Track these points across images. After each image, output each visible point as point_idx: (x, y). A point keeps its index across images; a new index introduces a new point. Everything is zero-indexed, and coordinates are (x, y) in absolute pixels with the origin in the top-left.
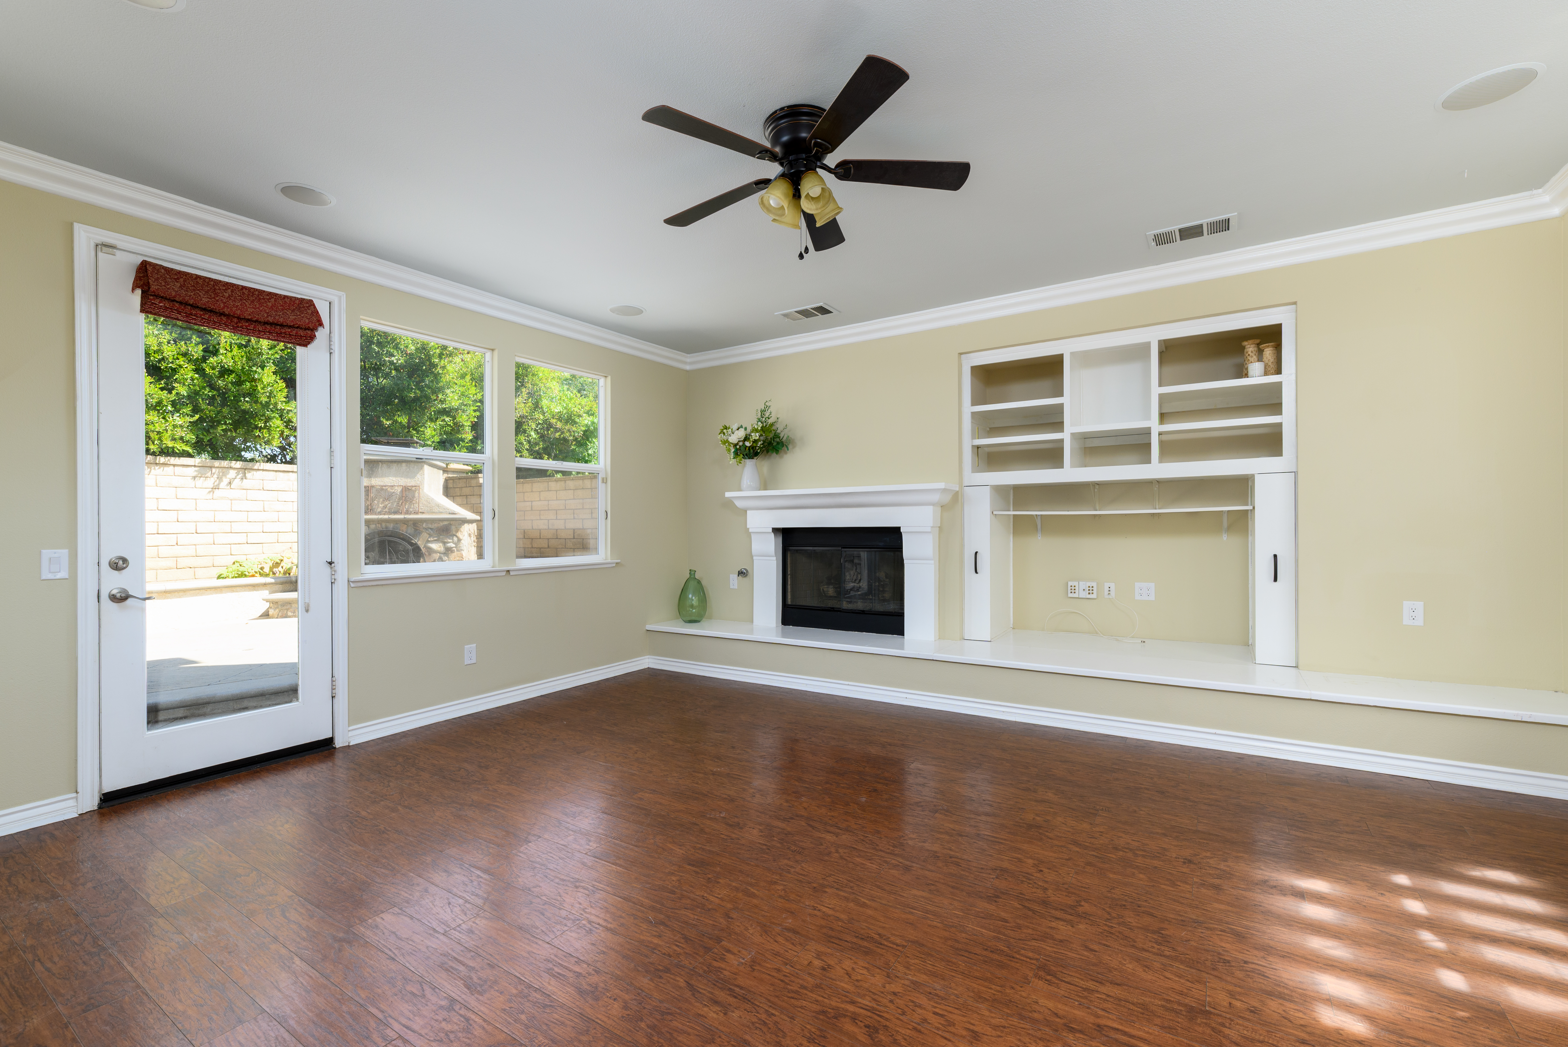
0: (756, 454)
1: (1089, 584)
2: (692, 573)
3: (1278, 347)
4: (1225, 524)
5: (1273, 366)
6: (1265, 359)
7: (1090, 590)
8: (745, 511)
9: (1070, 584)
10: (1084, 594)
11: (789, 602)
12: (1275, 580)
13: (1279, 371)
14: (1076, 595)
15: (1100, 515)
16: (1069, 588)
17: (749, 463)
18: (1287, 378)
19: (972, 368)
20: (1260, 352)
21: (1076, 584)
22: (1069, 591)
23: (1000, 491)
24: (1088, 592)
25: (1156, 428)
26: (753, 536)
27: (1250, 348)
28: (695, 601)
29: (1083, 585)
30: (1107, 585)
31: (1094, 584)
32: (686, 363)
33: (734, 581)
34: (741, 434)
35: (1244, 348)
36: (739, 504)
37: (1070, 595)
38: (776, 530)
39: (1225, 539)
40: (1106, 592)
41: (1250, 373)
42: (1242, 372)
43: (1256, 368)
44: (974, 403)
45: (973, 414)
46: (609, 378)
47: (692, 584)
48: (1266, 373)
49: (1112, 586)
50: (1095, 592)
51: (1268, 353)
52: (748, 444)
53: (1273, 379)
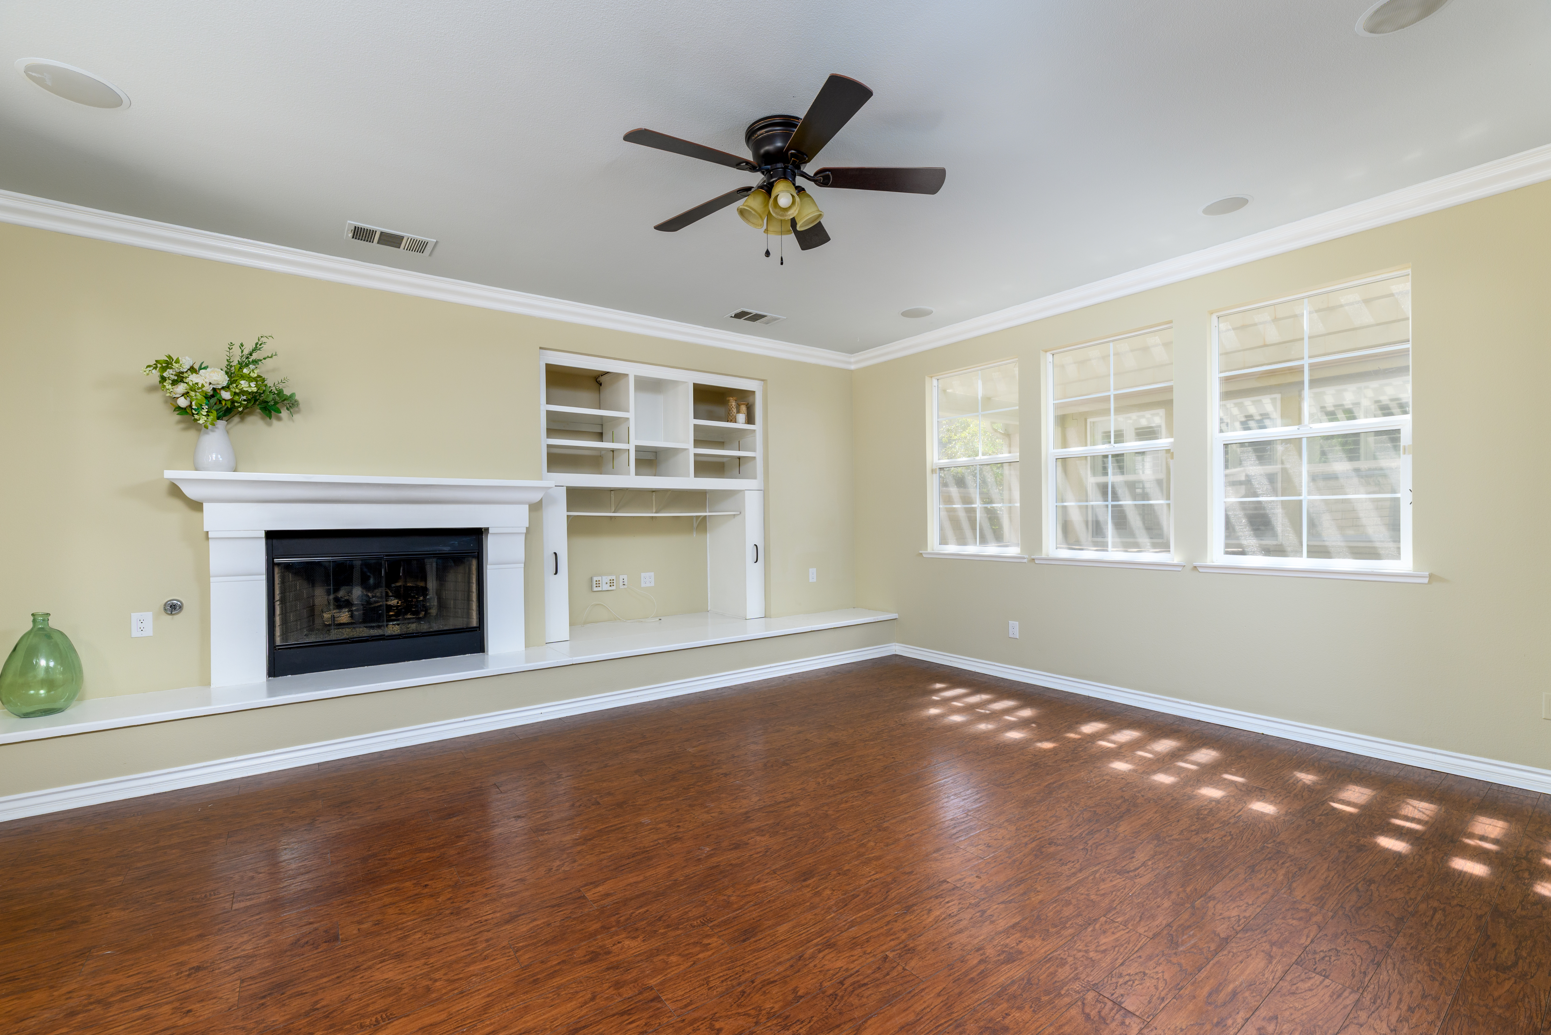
1: (609, 578)
3: (750, 404)
4: (695, 525)
5: (749, 418)
7: (611, 583)
9: (595, 579)
10: (606, 587)
11: (278, 641)
14: (600, 589)
16: (595, 583)
19: (547, 364)
20: (739, 406)
21: (600, 578)
22: (595, 585)
24: (609, 584)
25: (692, 450)
27: (731, 401)
29: (606, 579)
30: (621, 577)
31: (614, 578)
35: (727, 400)
37: (595, 589)
38: (268, 534)
39: (695, 535)
40: (621, 584)
41: (735, 420)
42: (730, 418)
49: (625, 577)
50: (614, 584)
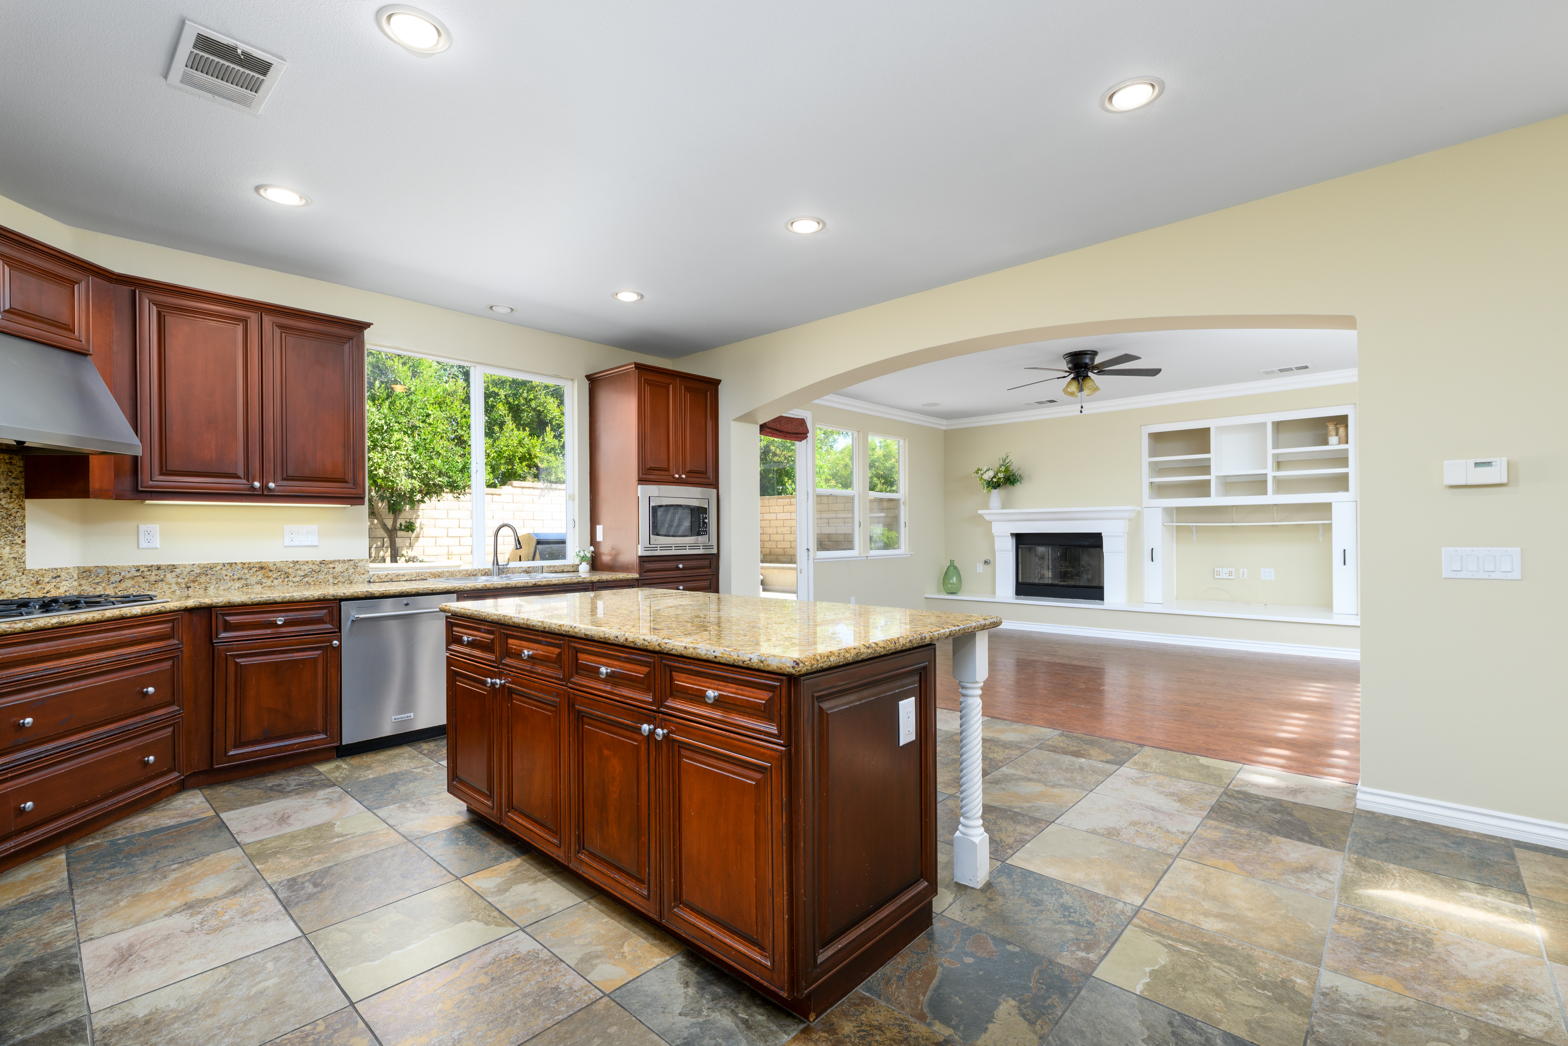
0: (999, 486)
1: (1229, 569)
2: (952, 562)
3: (1347, 426)
4: (1320, 532)
5: (1344, 438)
6: (1340, 434)
7: (1230, 574)
8: (990, 523)
9: (1216, 569)
10: (1226, 576)
11: (1020, 580)
12: (1345, 564)
13: (1347, 442)
14: (1220, 577)
15: (1237, 526)
16: (1216, 572)
17: (995, 492)
18: (1350, 446)
19: (1150, 434)
20: (1337, 430)
21: (1220, 569)
22: (1216, 574)
23: (1168, 511)
24: (1228, 575)
25: (1271, 473)
26: (995, 538)
27: (1331, 427)
28: (954, 580)
29: (1225, 570)
30: (1242, 570)
31: (1233, 570)
32: (942, 425)
33: (980, 568)
34: (991, 474)
35: (1327, 426)
36: (987, 518)
37: (1216, 577)
38: (1012, 534)
39: (1321, 541)
40: (1241, 575)
41: (1330, 442)
42: (1326, 443)
43: (1333, 439)
44: (1151, 456)
45: (1150, 463)
46: (907, 441)
47: (952, 568)
48: (1340, 443)
49: (1246, 571)
50: (1233, 574)
51: (1342, 430)
52: (995, 480)
53: (1343, 446)
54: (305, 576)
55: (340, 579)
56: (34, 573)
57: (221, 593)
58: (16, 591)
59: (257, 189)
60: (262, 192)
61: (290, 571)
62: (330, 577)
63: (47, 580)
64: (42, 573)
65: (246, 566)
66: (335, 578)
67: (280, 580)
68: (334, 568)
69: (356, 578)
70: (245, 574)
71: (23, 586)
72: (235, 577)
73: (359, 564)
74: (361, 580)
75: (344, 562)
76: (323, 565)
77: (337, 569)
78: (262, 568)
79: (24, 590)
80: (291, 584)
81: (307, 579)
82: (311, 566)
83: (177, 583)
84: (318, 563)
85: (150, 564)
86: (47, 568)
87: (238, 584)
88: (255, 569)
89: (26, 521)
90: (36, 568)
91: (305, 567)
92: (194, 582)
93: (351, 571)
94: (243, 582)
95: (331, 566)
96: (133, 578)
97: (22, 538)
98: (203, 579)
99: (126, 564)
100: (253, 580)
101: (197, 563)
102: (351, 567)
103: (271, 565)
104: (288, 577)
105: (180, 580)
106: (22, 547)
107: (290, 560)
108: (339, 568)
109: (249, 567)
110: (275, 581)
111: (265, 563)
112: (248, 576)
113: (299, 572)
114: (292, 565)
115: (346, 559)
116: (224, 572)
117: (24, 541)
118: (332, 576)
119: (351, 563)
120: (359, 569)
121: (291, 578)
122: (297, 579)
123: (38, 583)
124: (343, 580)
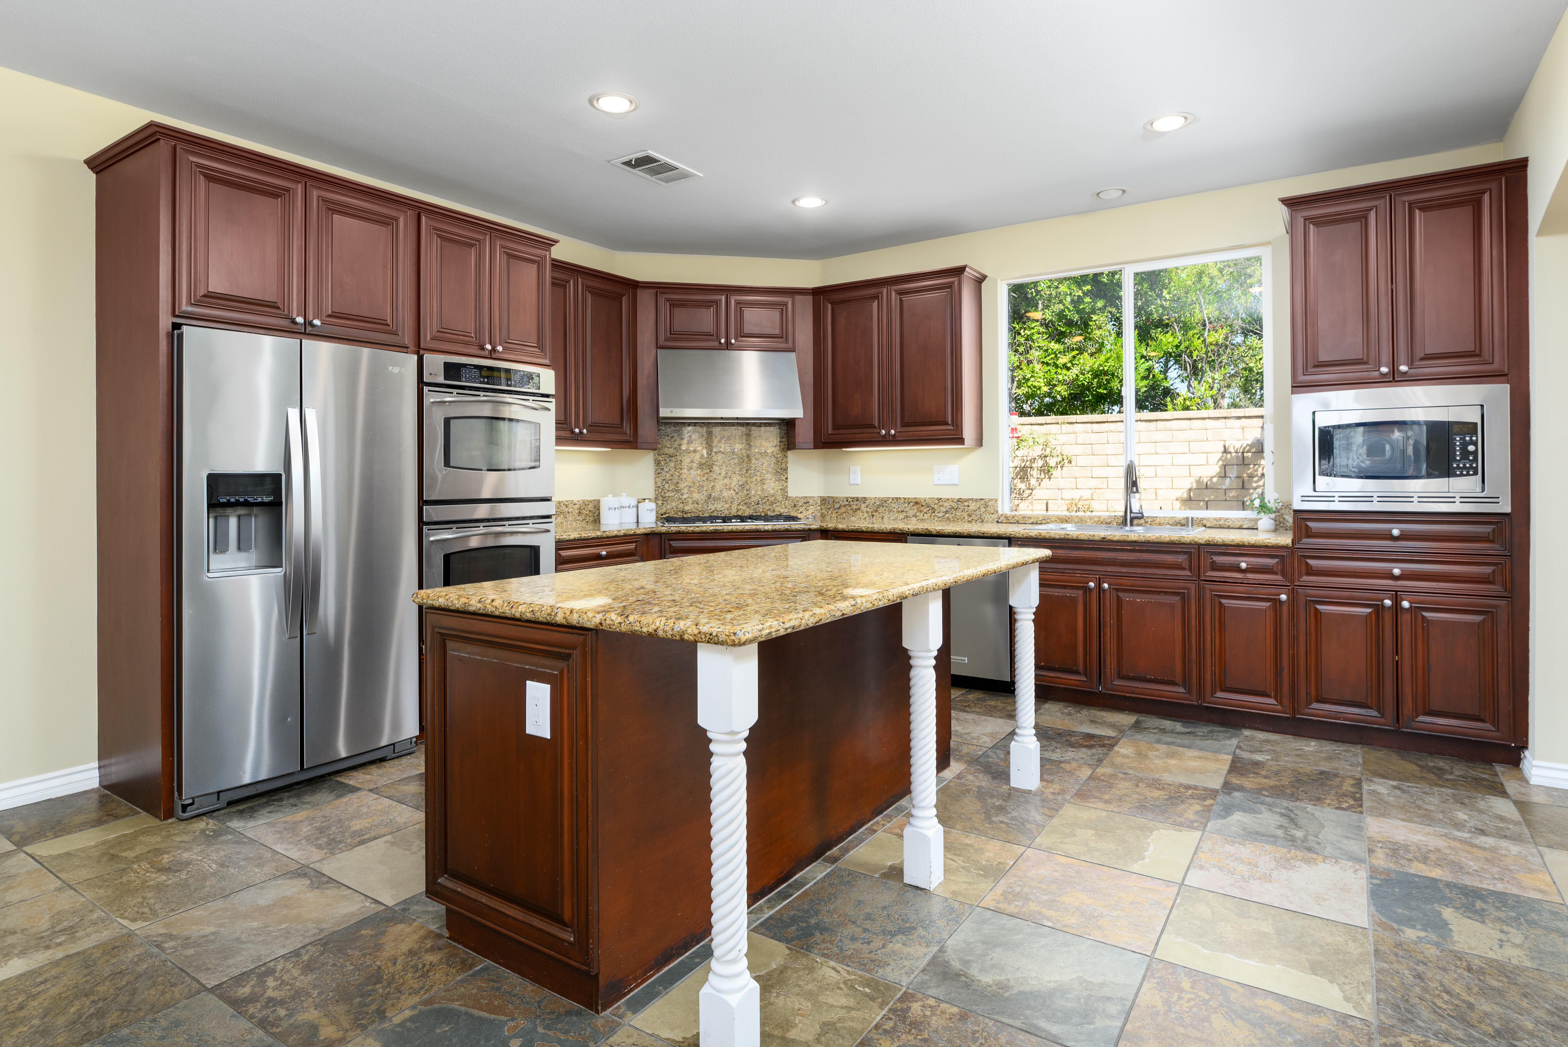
54: (946, 512)
55: (974, 517)
56: (793, 499)
57: (891, 522)
58: (782, 511)
59: (794, 202)
60: (797, 203)
61: (936, 506)
62: (965, 514)
63: (801, 504)
64: (797, 499)
65: (906, 501)
66: (969, 516)
67: (929, 515)
68: (968, 506)
69: (987, 517)
70: (905, 507)
71: (786, 507)
72: (900, 510)
73: (989, 504)
74: (991, 520)
75: (976, 500)
76: (960, 503)
77: (970, 508)
78: (916, 503)
79: (787, 510)
80: (936, 519)
81: (948, 515)
82: (951, 503)
83: (867, 512)
84: (955, 501)
85: (853, 496)
86: (800, 496)
87: (901, 516)
88: (912, 504)
89: (788, 465)
90: (794, 496)
91: (946, 504)
92: (876, 511)
93: (983, 510)
94: (905, 514)
95: (966, 504)
96: (845, 506)
97: (786, 476)
98: (881, 510)
99: (842, 496)
100: (911, 513)
101: (878, 496)
102: (982, 506)
103: (922, 501)
104: (934, 512)
105: (868, 510)
106: (786, 482)
107: (936, 497)
108: (973, 506)
109: (907, 501)
110: (925, 515)
111: (919, 499)
112: (907, 510)
113: (942, 508)
114: (937, 502)
115: (978, 498)
116: (893, 505)
117: (787, 479)
118: (966, 513)
119: (983, 502)
120: (989, 508)
121: (936, 514)
122: (941, 515)
123: (795, 506)
124: (976, 518)
